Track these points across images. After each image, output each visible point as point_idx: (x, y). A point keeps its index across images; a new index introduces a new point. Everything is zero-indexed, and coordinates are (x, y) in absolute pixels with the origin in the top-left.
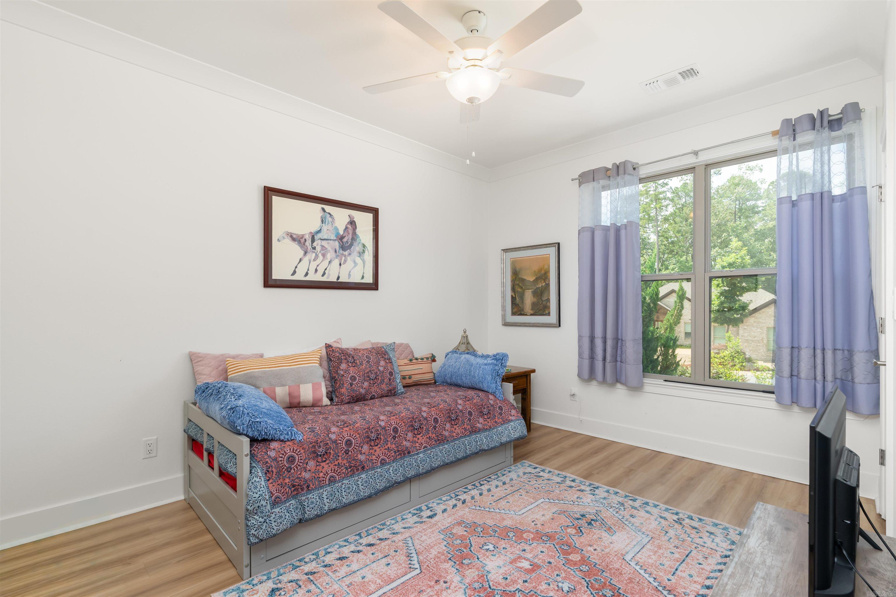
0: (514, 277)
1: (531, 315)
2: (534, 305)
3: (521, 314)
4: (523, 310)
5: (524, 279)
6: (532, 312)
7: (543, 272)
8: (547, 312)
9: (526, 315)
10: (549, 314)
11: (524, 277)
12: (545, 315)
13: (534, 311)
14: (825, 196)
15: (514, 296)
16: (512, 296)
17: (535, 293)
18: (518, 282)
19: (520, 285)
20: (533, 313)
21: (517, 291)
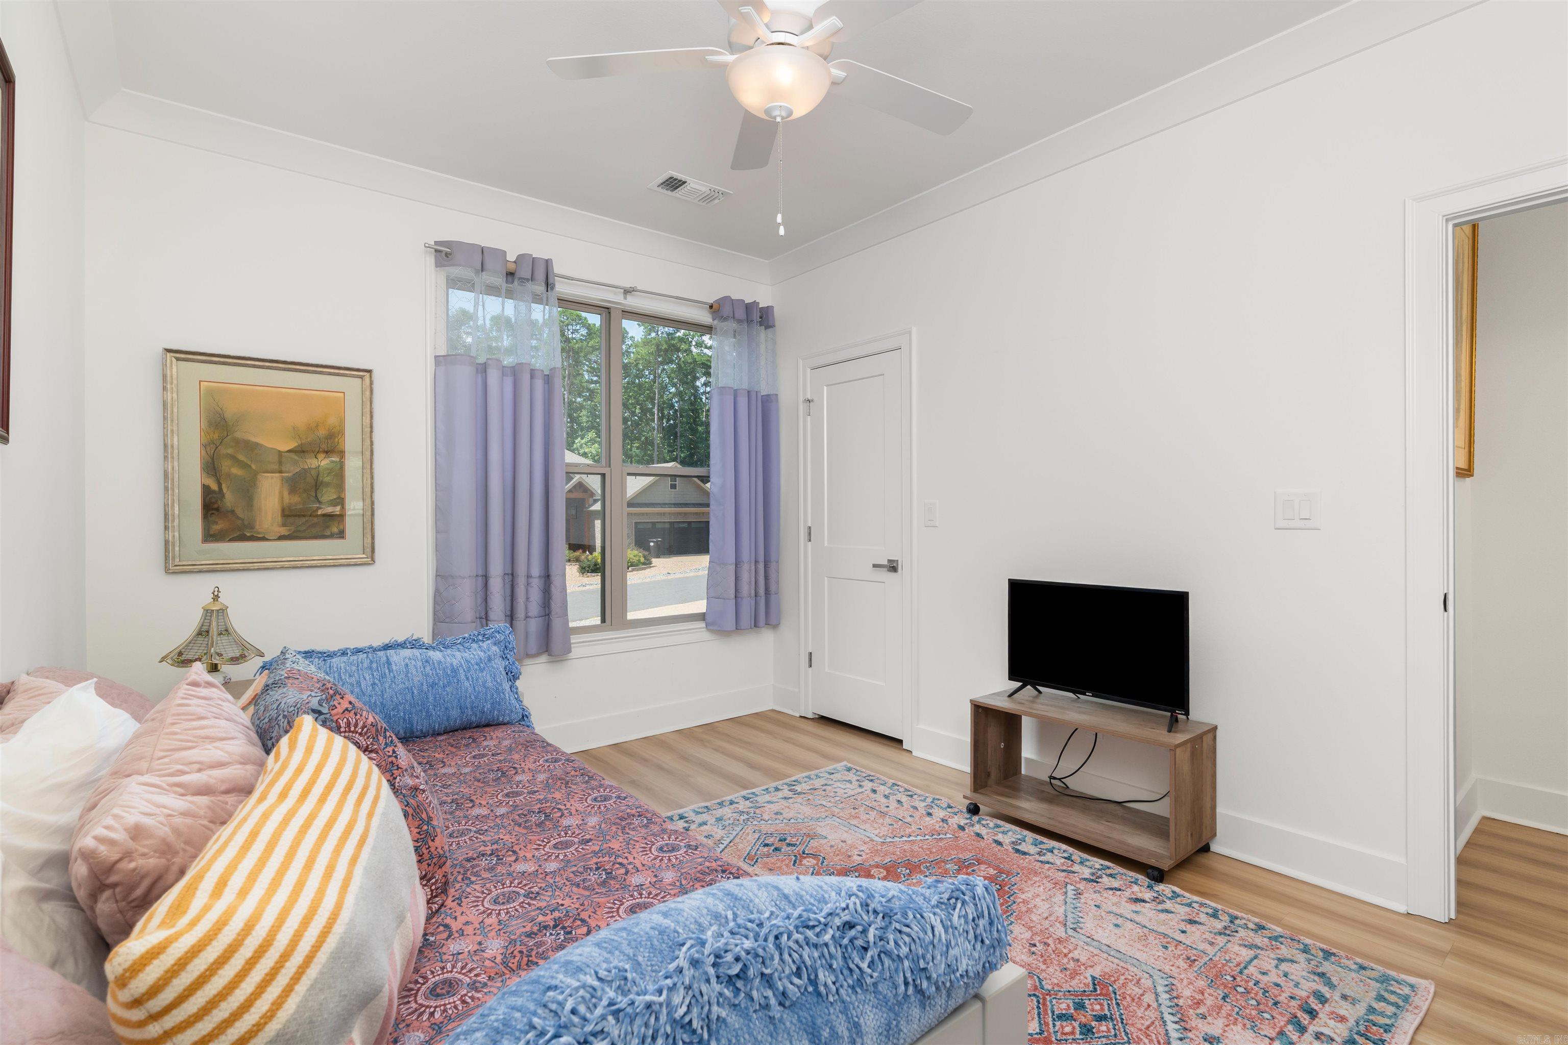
0: (216, 436)
1: (282, 538)
2: (288, 514)
3: (243, 538)
4: (251, 526)
5: (257, 445)
6: (284, 531)
7: (322, 432)
8: (335, 530)
9: (264, 539)
10: (341, 535)
11: (254, 439)
12: (331, 536)
13: (293, 528)
14: (753, 395)
15: (214, 487)
16: (206, 490)
17: (293, 484)
18: (230, 451)
19: (241, 457)
20: (287, 533)
21: (229, 475)
